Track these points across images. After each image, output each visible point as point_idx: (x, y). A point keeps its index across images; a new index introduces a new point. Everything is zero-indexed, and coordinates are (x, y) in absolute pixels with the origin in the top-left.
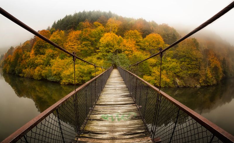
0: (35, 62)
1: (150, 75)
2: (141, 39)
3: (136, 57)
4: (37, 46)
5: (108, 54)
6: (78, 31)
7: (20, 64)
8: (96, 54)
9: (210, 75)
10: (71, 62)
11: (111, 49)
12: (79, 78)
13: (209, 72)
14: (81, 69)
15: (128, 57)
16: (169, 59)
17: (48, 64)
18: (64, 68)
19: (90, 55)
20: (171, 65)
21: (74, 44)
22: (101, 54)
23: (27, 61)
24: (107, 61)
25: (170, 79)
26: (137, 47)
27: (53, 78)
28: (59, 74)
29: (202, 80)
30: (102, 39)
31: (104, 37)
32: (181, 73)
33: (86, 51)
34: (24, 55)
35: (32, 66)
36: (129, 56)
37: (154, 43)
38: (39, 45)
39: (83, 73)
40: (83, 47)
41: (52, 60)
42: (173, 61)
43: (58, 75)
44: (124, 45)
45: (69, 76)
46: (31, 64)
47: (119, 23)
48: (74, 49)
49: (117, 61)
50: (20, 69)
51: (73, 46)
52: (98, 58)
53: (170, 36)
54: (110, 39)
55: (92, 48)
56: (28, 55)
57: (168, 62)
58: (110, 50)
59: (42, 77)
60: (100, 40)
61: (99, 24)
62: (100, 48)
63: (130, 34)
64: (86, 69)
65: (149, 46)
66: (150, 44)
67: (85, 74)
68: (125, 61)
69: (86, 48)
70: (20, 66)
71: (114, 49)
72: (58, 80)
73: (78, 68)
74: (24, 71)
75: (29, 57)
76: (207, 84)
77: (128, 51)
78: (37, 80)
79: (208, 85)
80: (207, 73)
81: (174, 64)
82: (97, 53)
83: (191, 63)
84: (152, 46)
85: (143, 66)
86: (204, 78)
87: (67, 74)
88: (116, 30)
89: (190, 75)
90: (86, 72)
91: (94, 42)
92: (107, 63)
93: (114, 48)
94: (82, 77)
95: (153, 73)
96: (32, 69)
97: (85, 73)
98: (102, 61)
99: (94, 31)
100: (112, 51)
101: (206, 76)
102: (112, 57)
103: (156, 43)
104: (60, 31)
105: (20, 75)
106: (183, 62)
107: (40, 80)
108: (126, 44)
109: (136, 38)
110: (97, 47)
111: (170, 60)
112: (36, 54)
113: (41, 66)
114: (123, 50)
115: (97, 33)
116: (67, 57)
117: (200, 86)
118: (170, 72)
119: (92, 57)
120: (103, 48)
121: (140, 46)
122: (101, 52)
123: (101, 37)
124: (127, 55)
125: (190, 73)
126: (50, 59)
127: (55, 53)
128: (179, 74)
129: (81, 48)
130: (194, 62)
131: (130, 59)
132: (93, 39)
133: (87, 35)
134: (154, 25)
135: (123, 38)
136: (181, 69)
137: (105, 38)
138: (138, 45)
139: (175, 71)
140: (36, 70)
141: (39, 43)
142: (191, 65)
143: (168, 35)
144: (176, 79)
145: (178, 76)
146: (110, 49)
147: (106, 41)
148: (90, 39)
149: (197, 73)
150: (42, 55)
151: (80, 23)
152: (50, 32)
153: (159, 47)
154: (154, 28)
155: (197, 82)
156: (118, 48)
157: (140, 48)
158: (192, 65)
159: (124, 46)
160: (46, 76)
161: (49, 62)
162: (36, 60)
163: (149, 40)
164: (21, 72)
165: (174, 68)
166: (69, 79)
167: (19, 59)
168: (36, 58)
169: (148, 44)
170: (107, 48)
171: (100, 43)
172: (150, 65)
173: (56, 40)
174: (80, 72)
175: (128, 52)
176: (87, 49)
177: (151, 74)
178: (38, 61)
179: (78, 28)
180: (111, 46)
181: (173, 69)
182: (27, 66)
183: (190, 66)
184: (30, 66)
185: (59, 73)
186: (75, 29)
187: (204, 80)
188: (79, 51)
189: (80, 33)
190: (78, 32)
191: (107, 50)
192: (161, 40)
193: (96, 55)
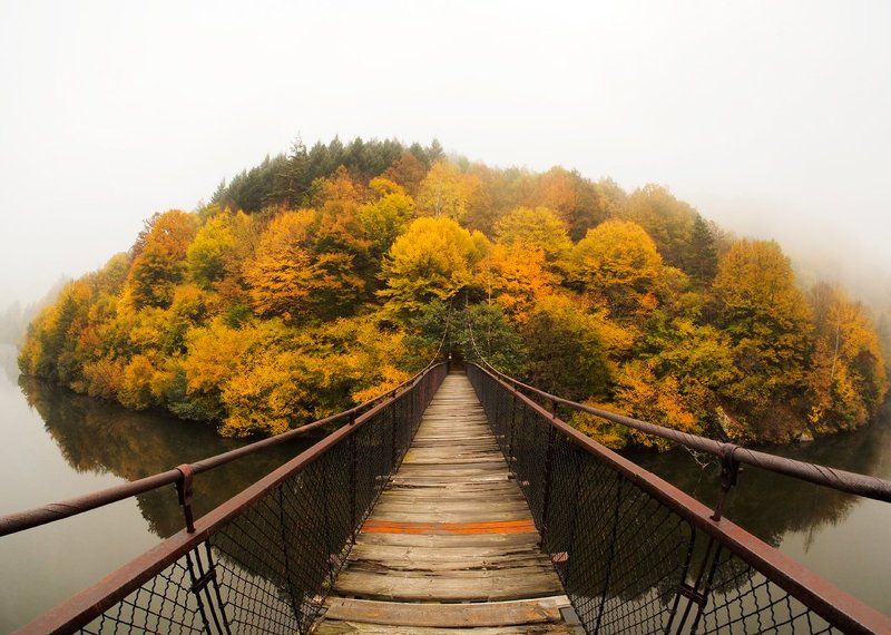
0: (129, 338)
1: (610, 398)
2: (566, 244)
3: (546, 321)
4: (142, 271)
5: (423, 307)
6: (303, 211)
7: (75, 344)
8: (377, 307)
9: (847, 390)
10: (270, 340)
11: (441, 287)
12: (296, 410)
13: (841, 377)
14: (304, 369)
15: (513, 320)
16: (686, 326)
17: (178, 345)
18: (233, 367)
19: (349, 312)
20: (698, 354)
21: (283, 263)
22: (397, 308)
23: (103, 330)
24: (420, 338)
25: (693, 412)
26: (551, 277)
27: (188, 407)
28: (216, 391)
29: (818, 413)
30: (401, 241)
31: (410, 235)
32: (736, 386)
33: (331, 296)
34: (94, 308)
35: (120, 350)
36: (518, 318)
37: (620, 261)
38: (151, 270)
39: (312, 388)
40: (319, 277)
41: (193, 332)
42: (703, 338)
43: (212, 392)
44: (493, 270)
45: (256, 402)
46: (115, 342)
47: (471, 185)
48: (279, 285)
49: (466, 337)
50: (75, 362)
51: (279, 274)
52: (384, 326)
53: (678, 232)
54: (435, 243)
55: (359, 283)
56: (107, 309)
57: (681, 339)
58: (435, 291)
59: (153, 398)
60: (393, 247)
61: (393, 185)
62: (392, 282)
63: (518, 223)
64: (328, 373)
65: (599, 275)
66: (603, 264)
67: (323, 392)
68: (500, 336)
69: (331, 282)
70: (77, 349)
71: (451, 287)
72: (211, 415)
73: (292, 368)
74: (88, 369)
75: (113, 314)
76: (836, 426)
77: (512, 293)
78: (133, 411)
79: (841, 430)
80: (837, 381)
81: (709, 347)
82: (378, 304)
83: (775, 341)
84: (614, 275)
85: (582, 360)
86: (826, 402)
87: (246, 392)
88: (461, 210)
89: (774, 392)
90: (326, 383)
91: (368, 254)
92: (418, 345)
93: (452, 283)
94: (309, 406)
95: (625, 388)
96: (117, 364)
97: (322, 388)
98: (397, 339)
99: (367, 210)
100: (442, 295)
101: (833, 394)
102: (442, 321)
103: (630, 260)
104: (234, 212)
105: (73, 385)
106: (746, 340)
107: (142, 412)
108: (503, 264)
109: (544, 240)
110: (380, 276)
111: (691, 331)
112: (138, 305)
113: (152, 353)
114: (489, 291)
115: (381, 218)
116: (256, 321)
117: (812, 439)
118: (692, 383)
119: (356, 319)
120: (406, 280)
121: (563, 273)
122: (397, 300)
123: (398, 234)
124: (510, 312)
125: (776, 385)
126: (188, 326)
127: (208, 301)
128: (728, 392)
129: (312, 283)
130: (787, 336)
131: (521, 329)
132: (364, 245)
133: (336, 227)
134: (612, 192)
135: (490, 240)
136: (735, 369)
137: (412, 241)
138: (555, 270)
139: (715, 378)
140: (129, 370)
141: (154, 262)
142: (776, 349)
143: (670, 228)
144: (720, 410)
145: (726, 402)
146: (434, 285)
147: (418, 253)
148: (352, 242)
149: (799, 382)
150: (159, 309)
151: (314, 182)
152: (197, 220)
153: (643, 275)
154: (612, 205)
155: (798, 424)
156: (467, 283)
157: (564, 284)
158: (780, 350)
159: (496, 271)
160: (165, 397)
161: (181, 340)
162: (135, 329)
163: (599, 247)
164: (76, 373)
165: (708, 365)
166: (254, 416)
167: (76, 323)
168: (136, 318)
169: (596, 265)
170: (420, 282)
171: (393, 260)
172: (612, 357)
173: (217, 250)
174: (302, 385)
175: (512, 300)
176: (338, 285)
177: (613, 394)
178: (142, 331)
179: (306, 200)
180: (439, 271)
181: (705, 370)
182: (99, 353)
183: (770, 353)
184: (112, 353)
185: (217, 388)
186: (294, 205)
187: (827, 410)
188: (302, 293)
189: (311, 220)
190: (304, 217)
191: (420, 289)
192: (649, 246)
193: (375, 311)
